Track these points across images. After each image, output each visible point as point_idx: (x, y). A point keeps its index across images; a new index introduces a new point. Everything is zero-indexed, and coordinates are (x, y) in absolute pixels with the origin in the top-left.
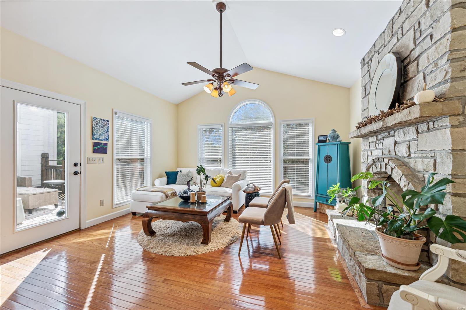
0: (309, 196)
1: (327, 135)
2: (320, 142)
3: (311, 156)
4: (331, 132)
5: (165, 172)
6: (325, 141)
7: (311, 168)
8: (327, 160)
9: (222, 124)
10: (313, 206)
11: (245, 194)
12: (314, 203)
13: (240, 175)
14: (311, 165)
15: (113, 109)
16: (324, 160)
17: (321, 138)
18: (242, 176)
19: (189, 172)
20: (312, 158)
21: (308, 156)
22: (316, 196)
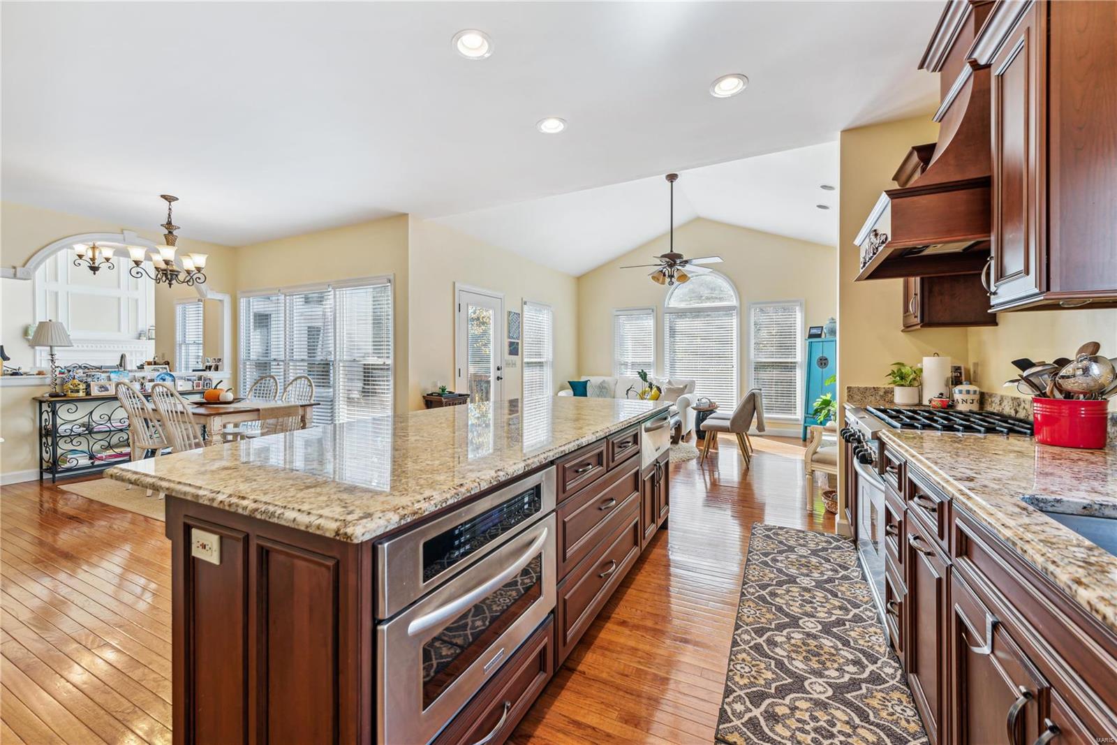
0: (798, 420)
1: (822, 327)
2: (811, 336)
3: (800, 357)
4: (828, 322)
5: (569, 382)
6: (819, 336)
7: (800, 376)
8: (821, 364)
9: (652, 308)
10: (801, 436)
11: (696, 411)
12: (802, 430)
13: (686, 387)
14: (800, 371)
15: (522, 299)
16: (818, 365)
17: (814, 331)
18: (688, 387)
19: (604, 381)
20: (800, 360)
21: (795, 357)
22: (805, 417)
